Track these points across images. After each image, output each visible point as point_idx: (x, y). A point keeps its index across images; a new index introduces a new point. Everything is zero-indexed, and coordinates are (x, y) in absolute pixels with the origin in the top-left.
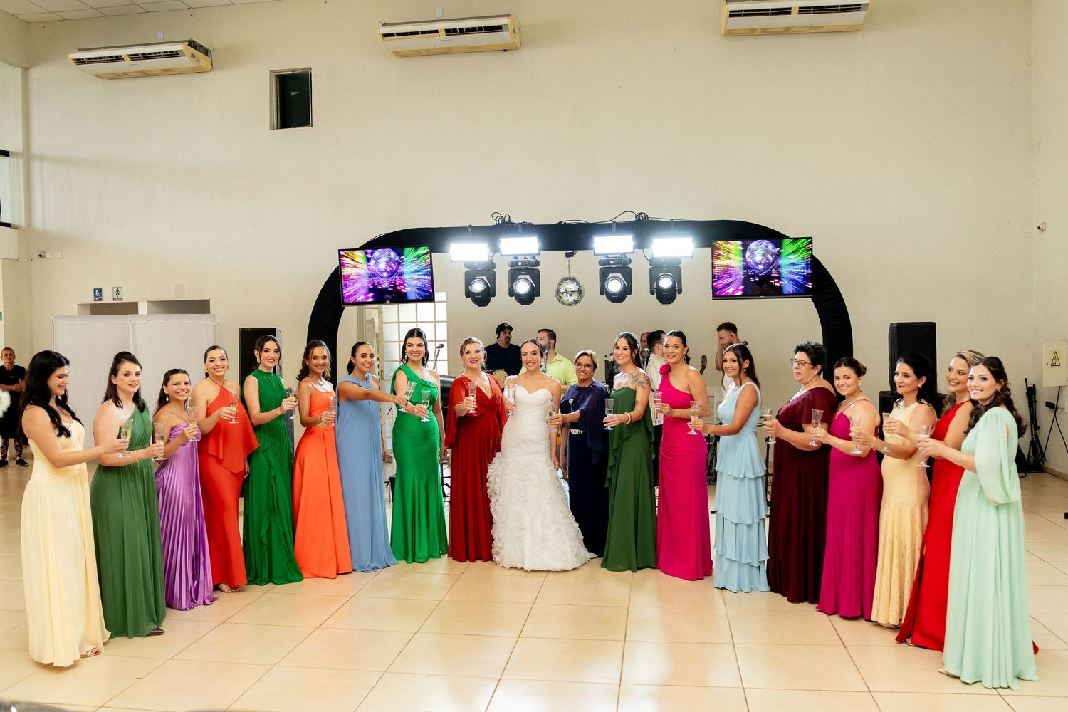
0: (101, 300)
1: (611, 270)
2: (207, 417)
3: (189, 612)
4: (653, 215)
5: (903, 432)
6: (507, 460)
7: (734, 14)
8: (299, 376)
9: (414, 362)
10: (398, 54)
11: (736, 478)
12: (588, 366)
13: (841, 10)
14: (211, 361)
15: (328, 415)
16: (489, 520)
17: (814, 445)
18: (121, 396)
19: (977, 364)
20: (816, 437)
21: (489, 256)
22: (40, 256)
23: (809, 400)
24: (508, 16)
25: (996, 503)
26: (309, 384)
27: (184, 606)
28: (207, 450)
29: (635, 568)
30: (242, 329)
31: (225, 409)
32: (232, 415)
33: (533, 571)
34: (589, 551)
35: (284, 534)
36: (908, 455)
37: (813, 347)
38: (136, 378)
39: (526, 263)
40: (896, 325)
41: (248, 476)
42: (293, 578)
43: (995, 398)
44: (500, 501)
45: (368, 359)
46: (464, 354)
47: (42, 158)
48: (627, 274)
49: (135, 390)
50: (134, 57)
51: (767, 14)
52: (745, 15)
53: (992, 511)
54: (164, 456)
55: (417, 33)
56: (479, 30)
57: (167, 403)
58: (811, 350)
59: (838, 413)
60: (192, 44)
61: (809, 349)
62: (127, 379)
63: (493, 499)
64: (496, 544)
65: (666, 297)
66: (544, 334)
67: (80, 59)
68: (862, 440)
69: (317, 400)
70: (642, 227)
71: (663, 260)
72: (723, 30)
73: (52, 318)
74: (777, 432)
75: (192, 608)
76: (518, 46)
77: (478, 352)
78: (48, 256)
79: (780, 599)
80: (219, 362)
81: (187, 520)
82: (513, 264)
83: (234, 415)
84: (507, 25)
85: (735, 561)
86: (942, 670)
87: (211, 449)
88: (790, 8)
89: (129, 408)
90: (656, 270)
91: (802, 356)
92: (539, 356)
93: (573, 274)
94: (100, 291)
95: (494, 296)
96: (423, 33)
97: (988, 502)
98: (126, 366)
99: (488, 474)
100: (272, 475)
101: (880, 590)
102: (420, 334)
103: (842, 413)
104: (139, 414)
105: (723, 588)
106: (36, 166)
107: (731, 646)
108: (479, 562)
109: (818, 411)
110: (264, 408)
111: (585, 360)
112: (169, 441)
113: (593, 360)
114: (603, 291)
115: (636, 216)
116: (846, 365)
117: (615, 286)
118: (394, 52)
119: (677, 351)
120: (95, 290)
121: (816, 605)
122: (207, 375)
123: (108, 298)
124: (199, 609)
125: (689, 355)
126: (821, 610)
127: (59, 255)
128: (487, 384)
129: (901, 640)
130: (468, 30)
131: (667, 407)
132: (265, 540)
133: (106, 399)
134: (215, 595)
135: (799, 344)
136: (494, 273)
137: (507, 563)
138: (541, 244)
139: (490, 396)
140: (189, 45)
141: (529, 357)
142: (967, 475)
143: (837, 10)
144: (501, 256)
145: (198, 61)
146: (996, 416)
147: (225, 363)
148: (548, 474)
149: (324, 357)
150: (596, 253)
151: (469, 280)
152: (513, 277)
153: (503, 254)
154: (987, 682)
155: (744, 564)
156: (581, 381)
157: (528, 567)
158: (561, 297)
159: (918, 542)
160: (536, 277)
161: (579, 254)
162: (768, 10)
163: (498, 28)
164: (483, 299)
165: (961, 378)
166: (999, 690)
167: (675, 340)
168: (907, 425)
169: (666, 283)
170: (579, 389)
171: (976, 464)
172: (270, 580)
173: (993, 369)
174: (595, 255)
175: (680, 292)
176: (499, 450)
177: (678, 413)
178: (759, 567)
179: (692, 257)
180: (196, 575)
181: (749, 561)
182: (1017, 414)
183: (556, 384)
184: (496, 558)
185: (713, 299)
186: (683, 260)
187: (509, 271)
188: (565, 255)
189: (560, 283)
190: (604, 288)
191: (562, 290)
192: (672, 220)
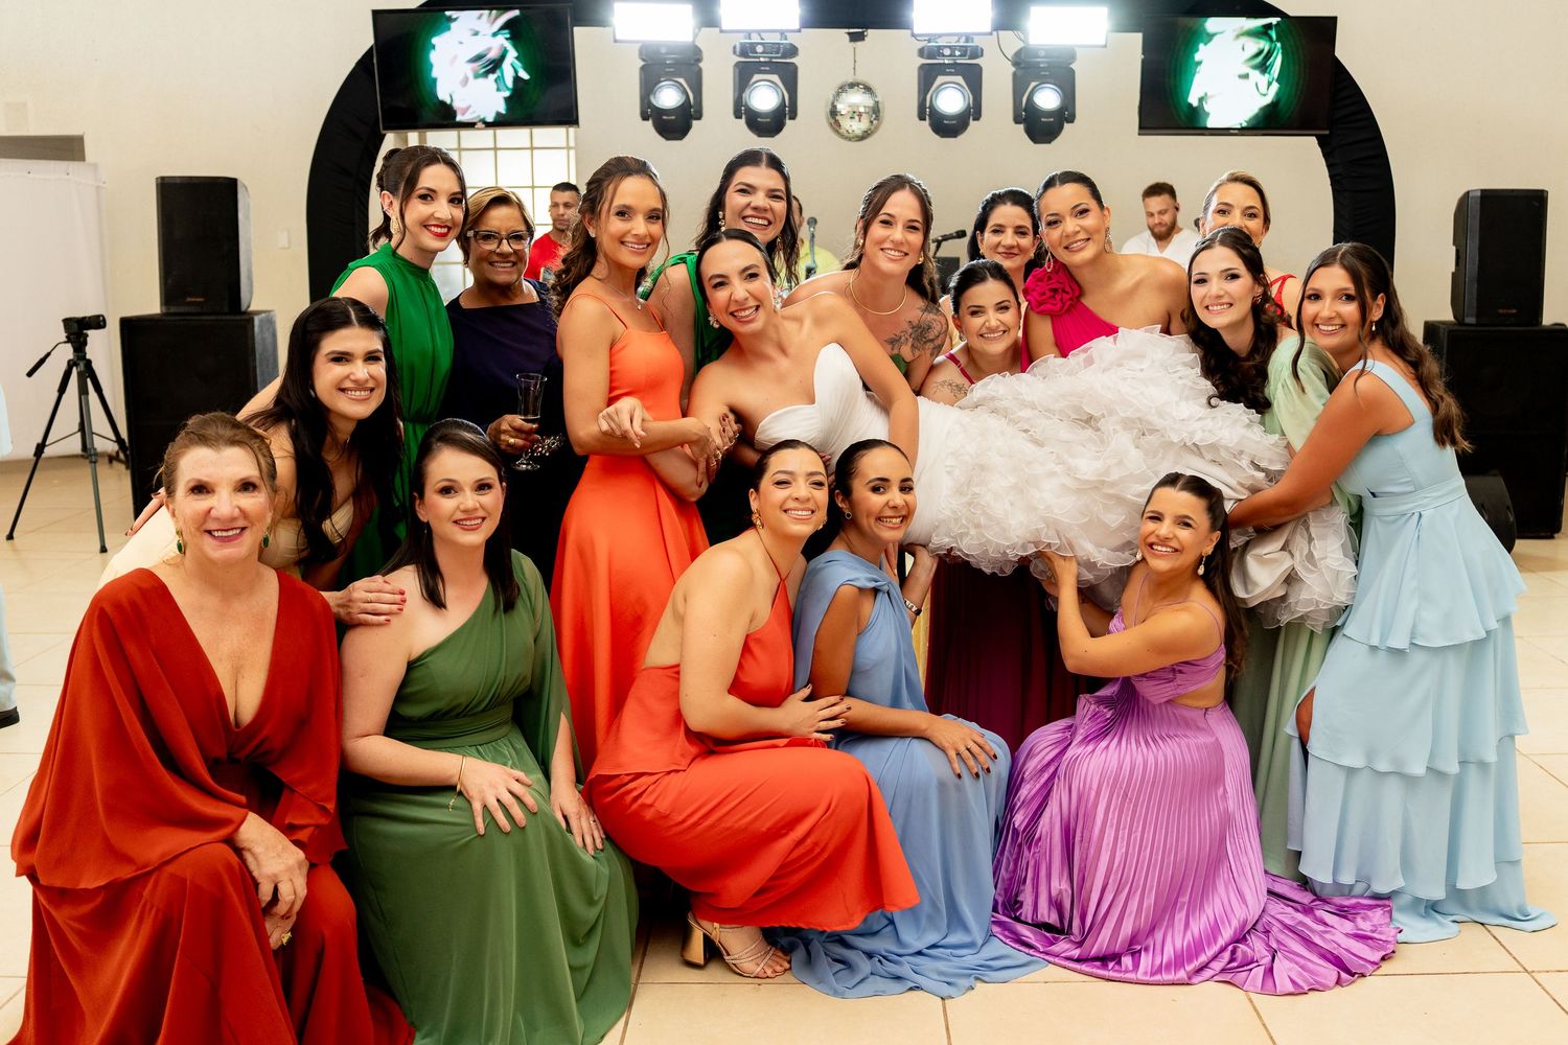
1: (941, 69)
21: (695, 36)
30: (163, 178)
39: (770, 48)
40: (1479, 194)
48: (973, 79)
65: (1041, 128)
71: (1042, 53)
82: (746, 50)
90: (1027, 70)
93: (860, 77)
95: (699, 117)
114: (927, 112)
117: (949, 101)
136: (700, 71)
138: (803, 13)
150: (915, 32)
151: (649, 85)
152: (745, 75)
153: (724, 28)
158: (837, 122)
160: (790, 78)
161: (876, 36)
164: (675, 125)
169: (1047, 99)
174: (913, 35)
175: (1071, 120)
179: (1105, 46)
185: (1139, 134)
186: (1079, 53)
187: (737, 65)
188: (847, 37)
189: (838, 94)
190: (928, 105)
191: (841, 110)
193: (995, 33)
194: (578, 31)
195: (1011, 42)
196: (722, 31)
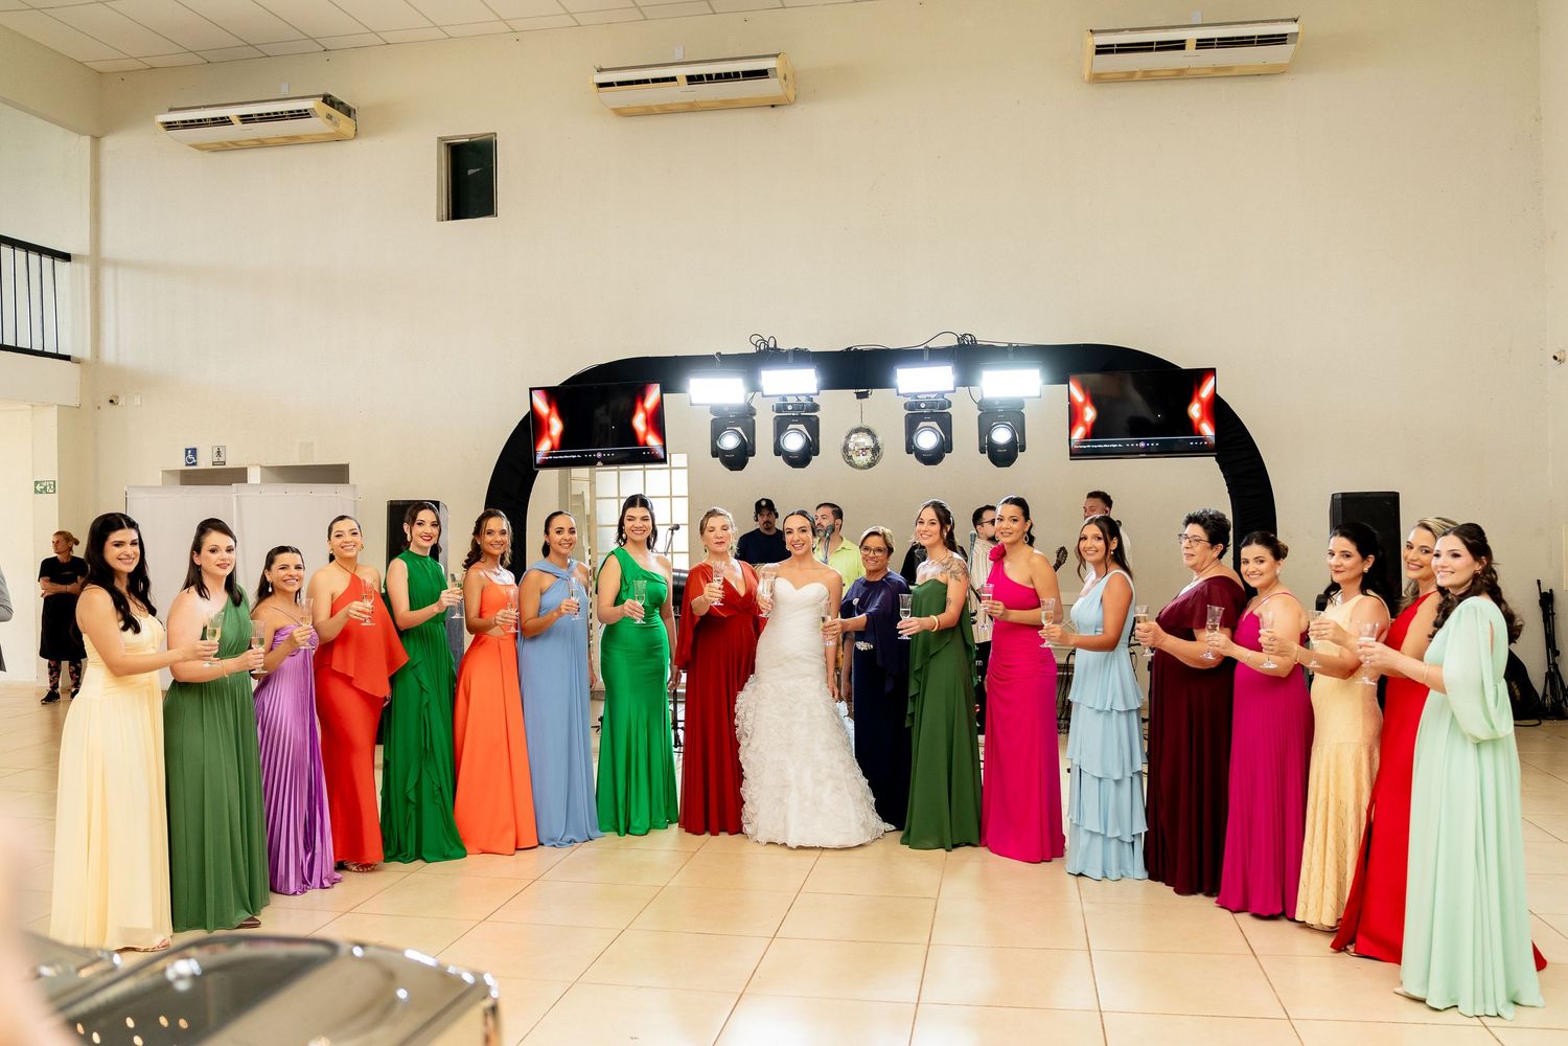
0: (195, 464)
1: (921, 417)
2: (331, 616)
3: (299, 898)
4: (983, 337)
5: (1340, 638)
6: (762, 685)
7: (1102, 50)
8: (466, 561)
9: (635, 542)
10: (622, 113)
11: (1099, 712)
12: (879, 550)
13: (1259, 42)
14: (338, 536)
15: (506, 615)
16: (738, 776)
17: (1211, 657)
18: (207, 582)
19: (1445, 534)
20: (1213, 645)
21: (746, 398)
22: (111, 401)
23: (1203, 593)
24: (777, 56)
25: (1476, 738)
26: (480, 572)
27: (292, 888)
28: (330, 666)
29: (949, 845)
30: (392, 501)
31: (356, 605)
32: (365, 613)
33: (800, 848)
34: (884, 820)
35: (440, 789)
36: (1348, 671)
37: (1212, 517)
38: (226, 555)
39: (799, 407)
40: (1340, 496)
41: (390, 704)
42: (451, 853)
43: (1473, 583)
44: (754, 745)
45: (566, 535)
46: (706, 533)
47: (116, 264)
48: (945, 423)
49: (228, 572)
50: (246, 119)
51: (1151, 50)
52: (1118, 51)
53: (1471, 750)
54: (263, 668)
55: (646, 81)
56: (734, 76)
57: (270, 594)
58: (1209, 521)
59: (1247, 613)
60: (328, 100)
61: (1205, 520)
62: (214, 557)
63: (743, 743)
64: (747, 809)
65: (1003, 457)
66: (828, 511)
67: (170, 123)
68: (1276, 649)
69: (491, 595)
70: (968, 355)
71: (997, 403)
72: (1086, 73)
73: (125, 489)
74: (1155, 638)
75: (303, 892)
76: (792, 98)
77: (725, 528)
78: (122, 402)
79: (1164, 891)
80: (348, 537)
81: (297, 766)
82: (780, 408)
83: (369, 614)
84: (775, 69)
85: (1099, 834)
86: (1399, 990)
87: (337, 664)
88: (1184, 41)
89: (219, 599)
90: (989, 416)
91: (1196, 530)
92: (810, 534)
93: (866, 424)
94: (194, 451)
95: (753, 455)
96: (655, 81)
97: (1464, 737)
98: (214, 538)
99: (737, 706)
100: (425, 703)
101: (1309, 875)
102: (644, 503)
103: (1251, 613)
104: (233, 609)
105: (1081, 875)
106: (108, 275)
107: (1087, 953)
108: (724, 836)
109: (1217, 608)
110: (414, 604)
111: (875, 542)
112: (271, 649)
113: (886, 542)
114: (911, 448)
115: (959, 339)
116: (1258, 542)
117: (927, 440)
118: (614, 109)
119: (1015, 526)
120: (187, 450)
121: (1215, 899)
122: (332, 558)
123: (205, 462)
124: (314, 894)
125: (1033, 532)
126: (1224, 905)
127: (137, 401)
128: (739, 575)
129: (1339, 947)
130: (720, 77)
131: (1000, 607)
132: (412, 796)
133: (187, 585)
134: (338, 875)
135: (1192, 513)
136: (754, 421)
137: (762, 837)
138: (820, 379)
139: (742, 592)
140: (324, 101)
141: (796, 536)
142: (1433, 697)
143: (1253, 42)
144: (763, 396)
145: (336, 124)
146: (1475, 608)
147: (357, 538)
148: (822, 706)
149: (503, 533)
150: (900, 392)
151: (716, 434)
152: (781, 426)
153: (766, 394)
154: (1466, 1006)
155: (1110, 838)
156: (870, 572)
157: (793, 842)
158: (850, 457)
159: (1365, 802)
160: (813, 427)
161: (876, 394)
162: (1152, 43)
163: (762, 74)
164: (736, 460)
165: (1425, 557)
166: (1484, 1019)
167: (1013, 510)
168: (1345, 627)
169: (1001, 436)
170: (867, 584)
171: (1445, 681)
172: (419, 856)
173: (1469, 541)
174: (899, 394)
175: (1023, 449)
176: (753, 672)
177: (1016, 615)
178: (1133, 843)
179: (1041, 395)
180: (309, 845)
181: (1118, 834)
182: (1507, 607)
183: (834, 576)
184: (747, 829)
185: (1071, 461)
186: (1027, 403)
187: (775, 418)
188: (855, 396)
189: (848, 437)
190: (913, 443)
191: (851, 446)
192: (1010, 344)
193: (958, 389)
194: (668, 397)
195: (975, 394)
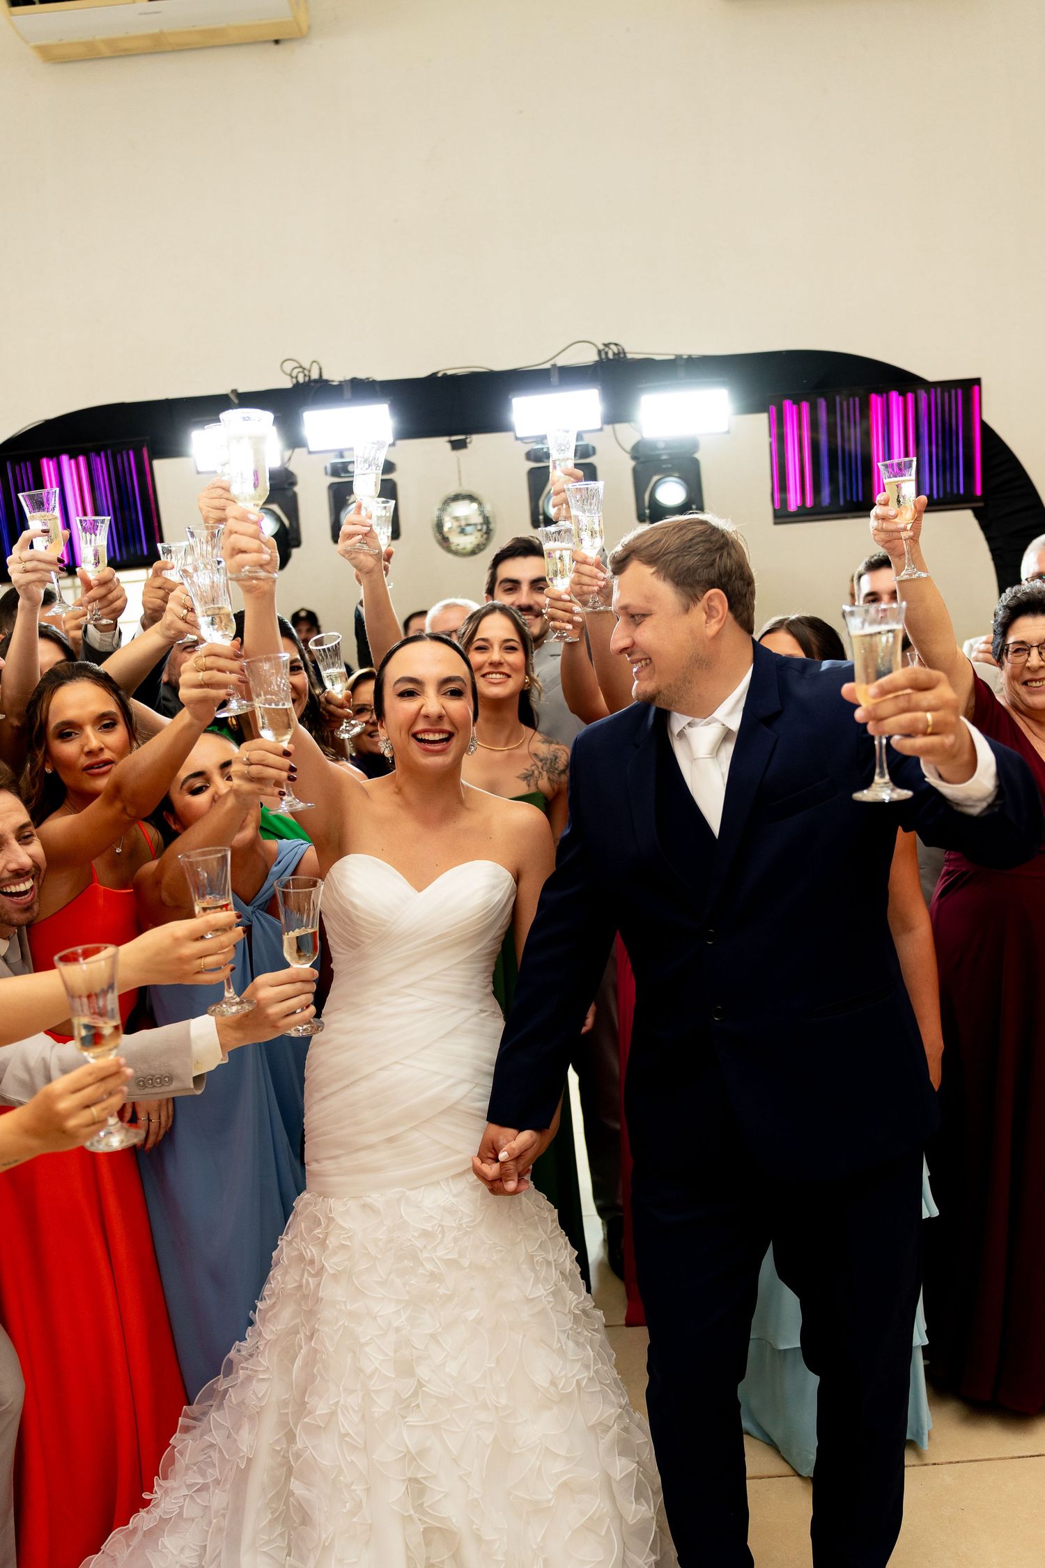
4: (636, 348)
21: (282, 459)
70: (616, 374)
71: (661, 445)
76: (304, 29)
82: (337, 470)
90: (649, 466)
93: (466, 488)
95: (298, 544)
114: (541, 518)
115: (599, 352)
118: (38, 47)
136: (294, 497)
138: (396, 421)
141: (431, 702)
150: (519, 435)
152: (341, 497)
153: (312, 449)
158: (445, 538)
160: (390, 495)
161: (480, 441)
169: (671, 494)
174: (517, 439)
179: (728, 432)
185: (776, 523)
186: (702, 442)
187: (331, 486)
188: (448, 446)
189: (443, 508)
190: (541, 511)
191: (448, 525)
192: (679, 358)
193: (608, 428)
194: (158, 465)
195: (628, 434)
196: (310, 453)
